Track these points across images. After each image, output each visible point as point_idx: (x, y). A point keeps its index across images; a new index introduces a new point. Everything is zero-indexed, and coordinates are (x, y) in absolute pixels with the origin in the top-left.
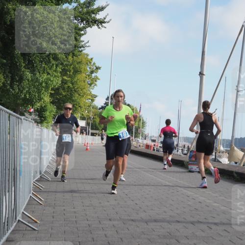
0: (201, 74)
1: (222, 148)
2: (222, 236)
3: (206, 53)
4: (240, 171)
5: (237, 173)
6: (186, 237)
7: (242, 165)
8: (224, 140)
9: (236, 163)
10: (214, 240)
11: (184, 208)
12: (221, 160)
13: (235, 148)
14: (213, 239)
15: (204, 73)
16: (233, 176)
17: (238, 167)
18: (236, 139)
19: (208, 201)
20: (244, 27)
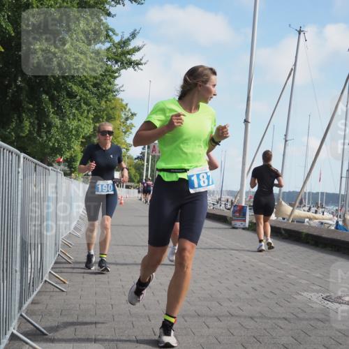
0: (246, 121)
2: (268, 298)
3: (251, 99)
4: (288, 228)
5: (285, 230)
6: (229, 299)
7: (290, 221)
9: (284, 219)
11: (227, 267)
13: (283, 203)
14: (258, 301)
15: (250, 121)
16: (281, 233)
17: (285, 223)
18: (284, 193)
19: (253, 260)
20: (293, 70)
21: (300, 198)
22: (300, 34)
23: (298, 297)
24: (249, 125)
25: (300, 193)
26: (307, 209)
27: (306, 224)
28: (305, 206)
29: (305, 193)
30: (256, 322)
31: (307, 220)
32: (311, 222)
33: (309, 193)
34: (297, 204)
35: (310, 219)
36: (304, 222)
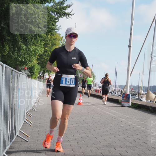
0: (130, 46)
1: (142, 92)
2: (142, 146)
3: (132, 34)
5: (151, 107)
6: (120, 146)
7: (154, 102)
8: (144, 87)
9: (151, 101)
10: (137, 149)
11: (119, 128)
12: (142, 99)
13: (150, 92)
16: (149, 109)
17: (152, 103)
18: (151, 86)
19: (134, 124)
24: (131, 48)
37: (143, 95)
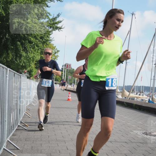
1: (119, 91)
2: (118, 133)
4: (128, 102)
5: (126, 103)
7: (128, 99)
8: (120, 87)
9: (125, 98)
12: (118, 96)
13: (125, 91)
14: (114, 134)
16: (124, 104)
17: (126, 100)
18: (125, 86)
20: (130, 31)
21: (132, 89)
22: (133, 15)
23: (132, 133)
25: (132, 86)
26: (136, 93)
27: (135, 100)
28: (135, 92)
29: (135, 86)
30: (113, 144)
31: (136, 98)
32: (138, 99)
33: (137, 86)
34: (131, 91)
35: (137, 98)
36: (134, 99)
37: (119, 93)
